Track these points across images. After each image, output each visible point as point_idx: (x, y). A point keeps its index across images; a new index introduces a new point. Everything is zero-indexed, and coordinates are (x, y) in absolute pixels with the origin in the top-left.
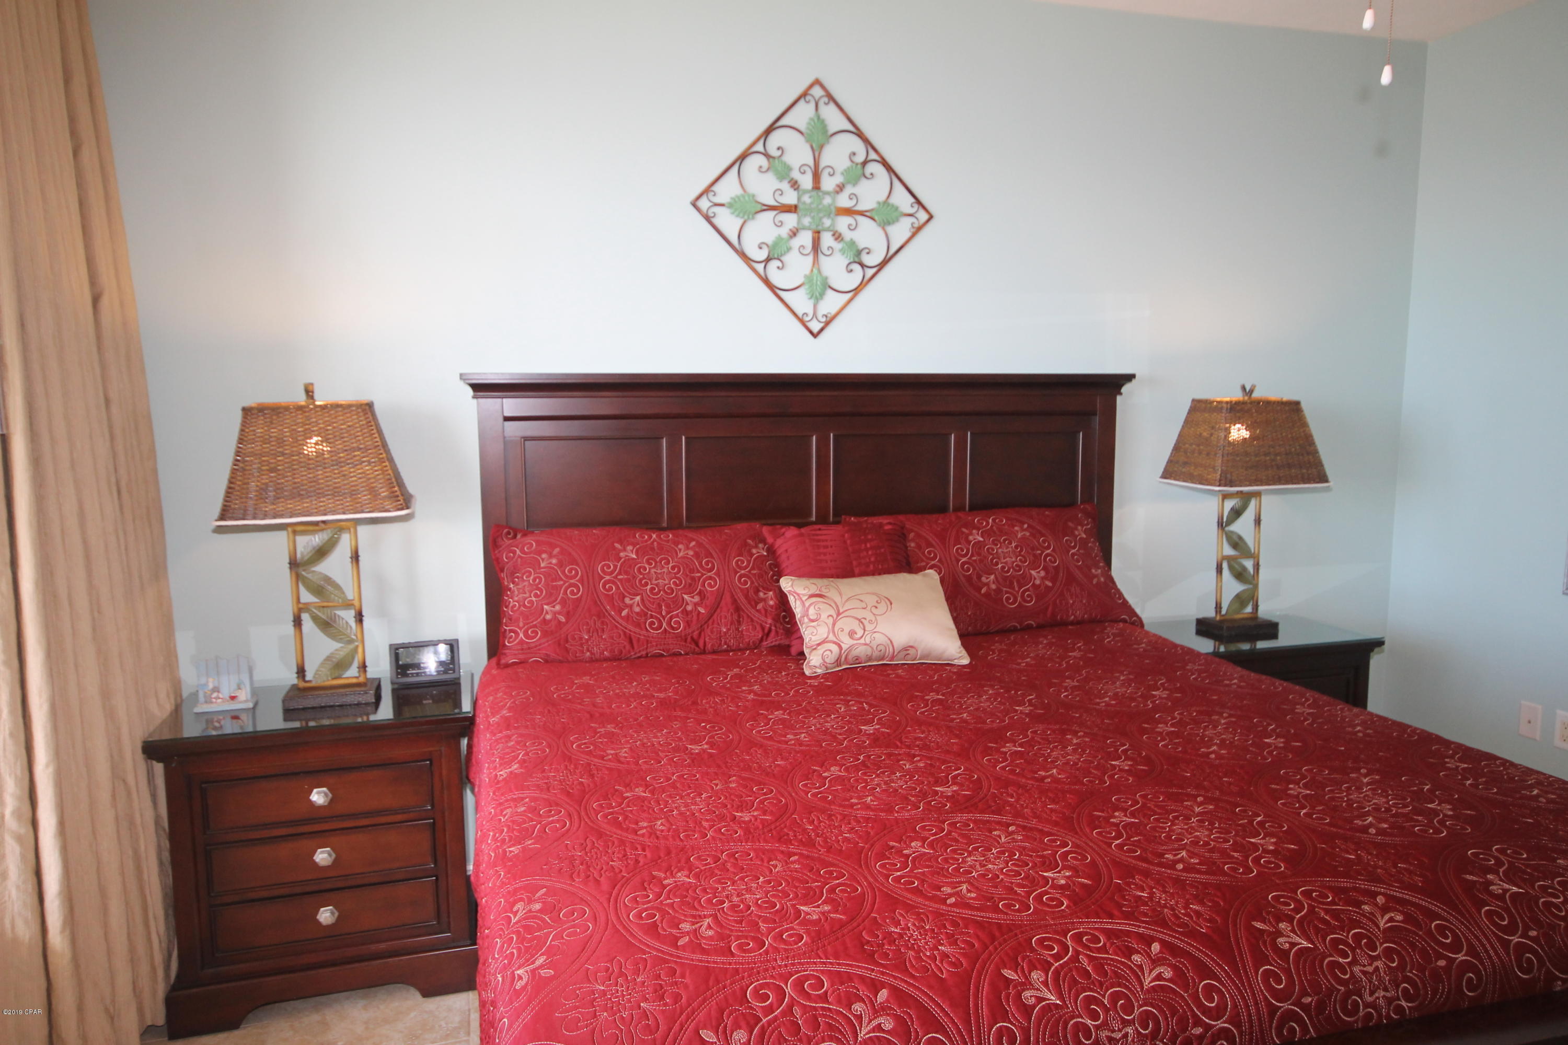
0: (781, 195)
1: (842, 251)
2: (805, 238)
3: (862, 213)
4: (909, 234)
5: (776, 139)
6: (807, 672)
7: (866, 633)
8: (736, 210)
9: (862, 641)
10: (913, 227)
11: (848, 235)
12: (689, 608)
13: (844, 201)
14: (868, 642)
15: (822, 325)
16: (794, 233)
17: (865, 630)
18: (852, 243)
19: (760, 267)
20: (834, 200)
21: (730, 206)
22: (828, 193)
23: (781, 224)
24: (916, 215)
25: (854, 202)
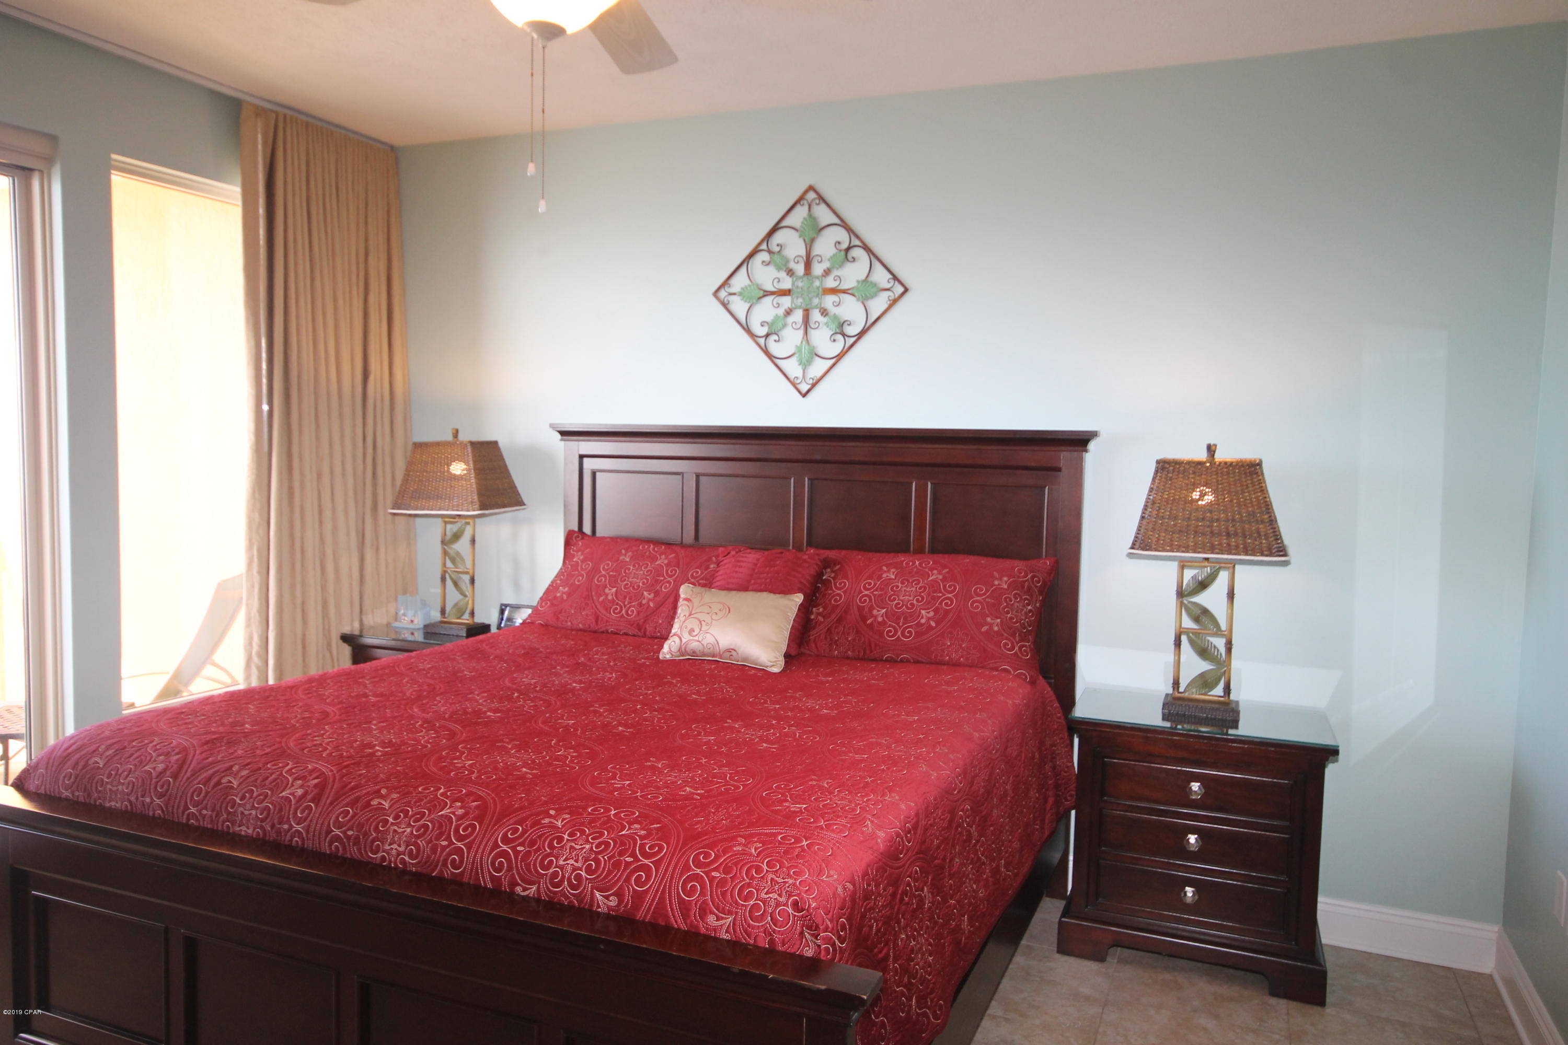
0: (779, 282)
1: (827, 324)
2: (798, 316)
3: (844, 292)
4: (886, 306)
5: (778, 237)
6: (661, 657)
7: (701, 632)
8: (744, 297)
9: (696, 638)
10: (890, 300)
11: (833, 310)
12: (644, 602)
13: (830, 283)
14: (700, 640)
15: (809, 387)
16: (788, 313)
17: (701, 630)
18: (835, 317)
19: (762, 341)
20: (821, 282)
21: (740, 294)
22: (817, 277)
23: (779, 305)
24: (892, 289)
25: (838, 283)
